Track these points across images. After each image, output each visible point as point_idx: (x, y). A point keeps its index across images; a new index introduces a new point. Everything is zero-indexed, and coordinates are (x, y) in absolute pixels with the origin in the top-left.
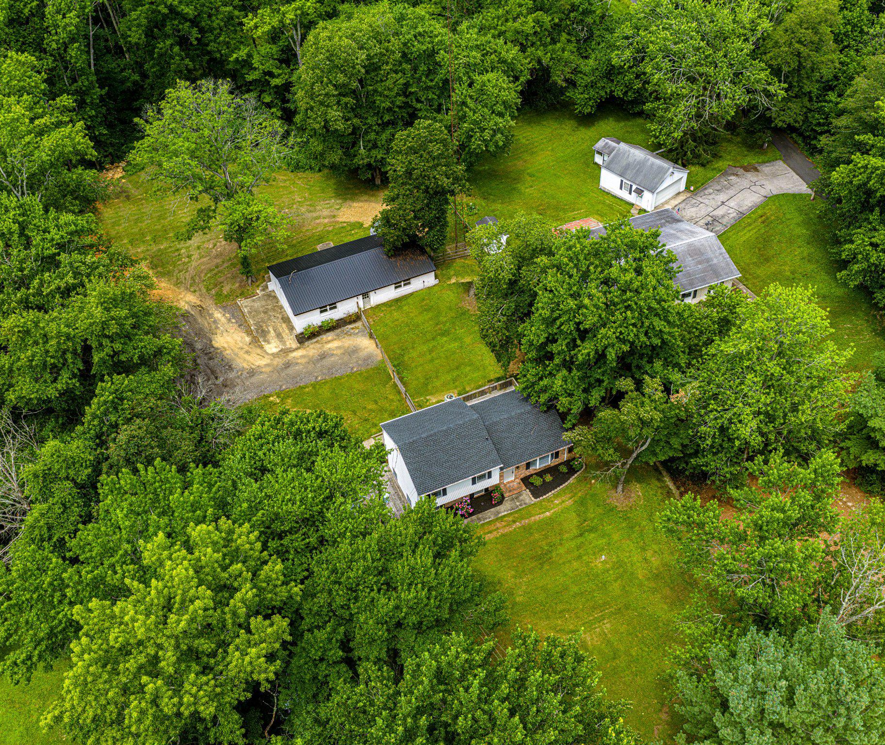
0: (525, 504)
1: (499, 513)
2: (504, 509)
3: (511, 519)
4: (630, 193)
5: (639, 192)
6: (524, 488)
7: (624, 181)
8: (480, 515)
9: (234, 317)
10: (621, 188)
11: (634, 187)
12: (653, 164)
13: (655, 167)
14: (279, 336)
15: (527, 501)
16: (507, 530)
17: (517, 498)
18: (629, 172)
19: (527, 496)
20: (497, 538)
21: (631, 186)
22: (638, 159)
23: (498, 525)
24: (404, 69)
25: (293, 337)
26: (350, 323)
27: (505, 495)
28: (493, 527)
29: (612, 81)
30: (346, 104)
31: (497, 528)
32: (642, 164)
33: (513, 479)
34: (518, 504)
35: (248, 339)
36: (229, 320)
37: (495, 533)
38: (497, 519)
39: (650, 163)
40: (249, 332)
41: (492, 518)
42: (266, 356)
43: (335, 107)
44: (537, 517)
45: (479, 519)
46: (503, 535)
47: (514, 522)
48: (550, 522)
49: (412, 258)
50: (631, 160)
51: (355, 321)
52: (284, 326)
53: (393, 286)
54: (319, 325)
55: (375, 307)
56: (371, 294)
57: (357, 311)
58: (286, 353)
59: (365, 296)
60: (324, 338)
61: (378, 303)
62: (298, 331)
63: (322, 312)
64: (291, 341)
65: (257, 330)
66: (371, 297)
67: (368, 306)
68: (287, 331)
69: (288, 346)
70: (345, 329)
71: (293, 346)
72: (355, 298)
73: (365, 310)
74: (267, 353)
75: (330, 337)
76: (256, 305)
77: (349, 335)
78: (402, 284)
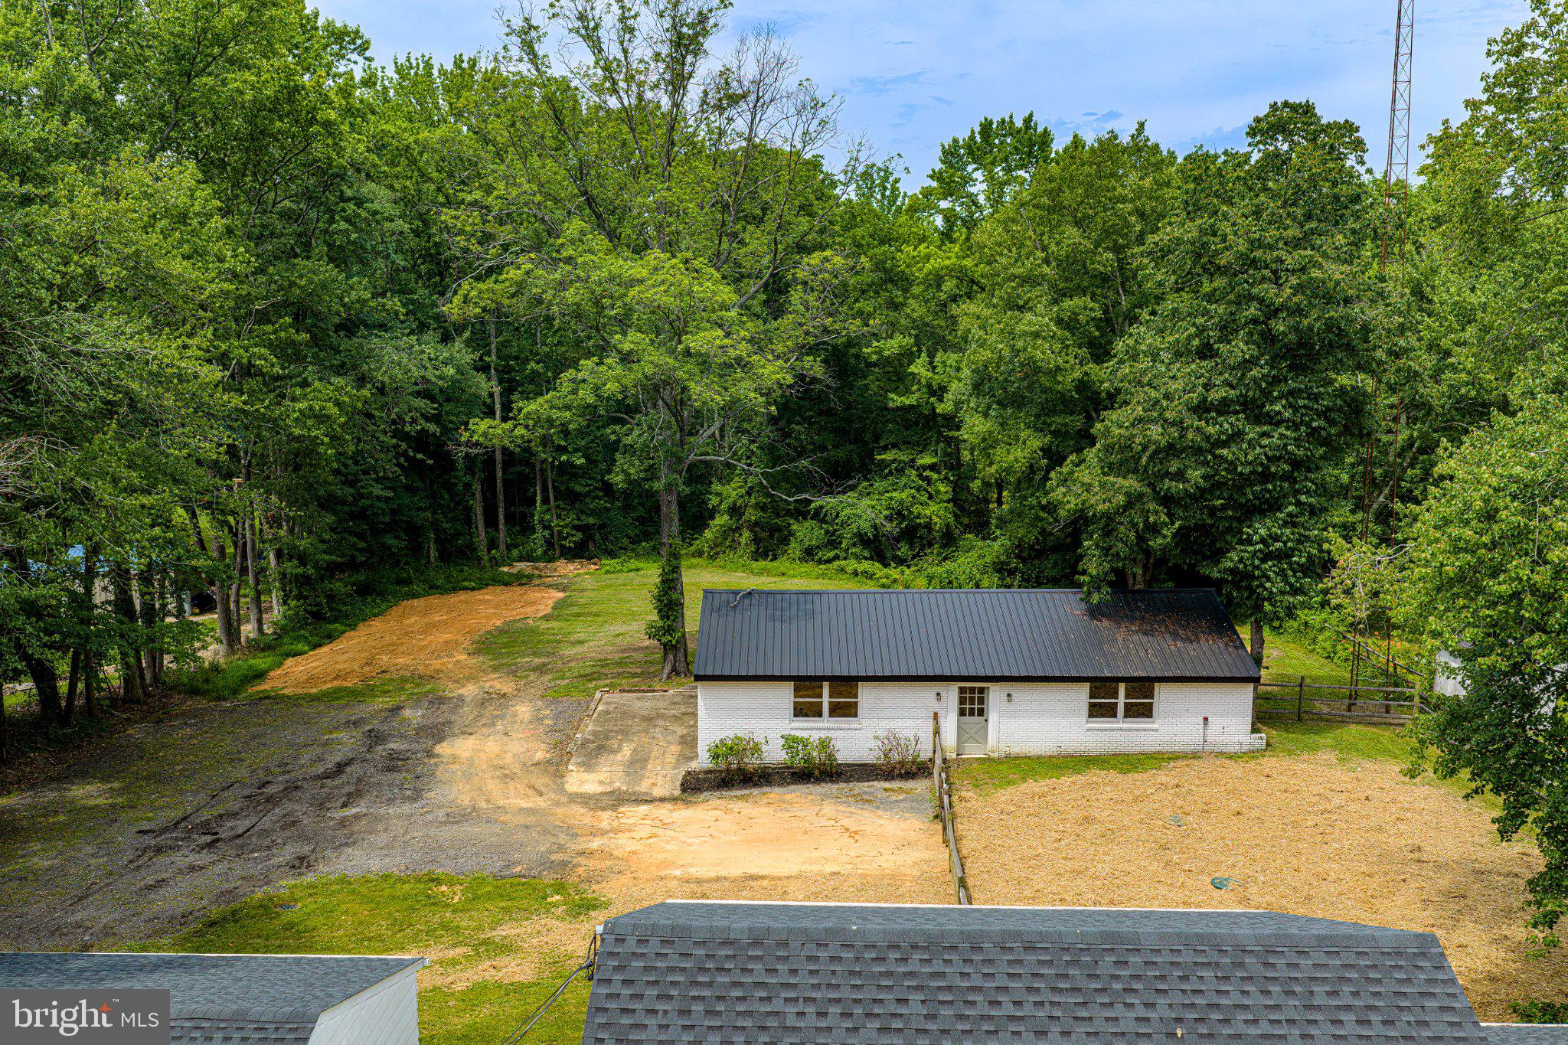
9: (555, 717)
14: (637, 763)
25: (681, 771)
26: (890, 777)
35: (541, 755)
40: (558, 745)
42: (551, 795)
51: (907, 776)
52: (674, 749)
53: (1081, 695)
54: (775, 754)
55: (999, 761)
56: (996, 694)
57: (925, 754)
58: (617, 800)
59: (973, 705)
60: (775, 793)
61: (1015, 750)
62: (703, 761)
63: (800, 711)
64: (663, 778)
65: (585, 743)
66: (993, 717)
67: (973, 752)
68: (670, 759)
69: (644, 787)
70: (864, 786)
71: (658, 792)
72: (931, 689)
73: (959, 761)
74: (562, 790)
75: (796, 794)
76: (640, 704)
77: (865, 801)
78: (1121, 700)
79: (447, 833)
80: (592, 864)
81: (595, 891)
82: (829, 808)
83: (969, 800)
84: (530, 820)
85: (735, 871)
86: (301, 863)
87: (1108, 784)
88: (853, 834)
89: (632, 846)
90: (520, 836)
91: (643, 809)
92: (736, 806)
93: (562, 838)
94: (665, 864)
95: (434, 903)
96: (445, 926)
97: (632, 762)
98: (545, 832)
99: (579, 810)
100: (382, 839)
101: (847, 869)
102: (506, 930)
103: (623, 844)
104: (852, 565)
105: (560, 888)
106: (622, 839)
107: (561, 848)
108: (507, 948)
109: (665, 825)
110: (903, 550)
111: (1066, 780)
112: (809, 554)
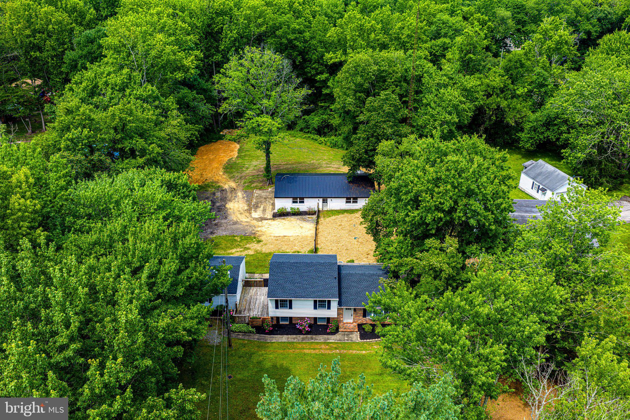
0: (351, 340)
1: (328, 339)
2: (333, 339)
3: (335, 346)
4: (538, 192)
5: (544, 190)
6: (357, 330)
7: (535, 182)
8: (314, 336)
9: (247, 197)
10: (532, 188)
11: (541, 187)
12: (559, 174)
13: (560, 176)
14: (264, 210)
15: (354, 339)
16: (327, 352)
17: (347, 335)
18: (540, 177)
19: (356, 337)
20: (316, 354)
21: (539, 186)
22: (549, 170)
23: (323, 346)
24: (402, 85)
25: (272, 213)
26: (309, 214)
27: (340, 330)
28: (318, 347)
29: (549, 129)
30: (360, 97)
31: (321, 348)
32: (550, 174)
33: (351, 321)
34: (346, 338)
35: (246, 208)
36: (244, 198)
37: (317, 351)
38: (325, 343)
39: (557, 173)
40: (249, 205)
41: (322, 341)
42: (250, 218)
43: (351, 97)
44: (354, 352)
45: (312, 338)
46: (323, 355)
47: (336, 348)
48: (361, 358)
49: (363, 187)
50: (543, 170)
51: (313, 214)
52: (271, 207)
53: (345, 200)
54: (289, 210)
55: (330, 211)
56: (329, 200)
57: (316, 209)
58: (262, 219)
59: (325, 201)
60: (289, 218)
61: (333, 209)
62: (276, 211)
63: (294, 202)
64: (269, 215)
65: (254, 205)
66: (328, 203)
67: (325, 209)
68: (270, 209)
69: (266, 216)
70: (304, 217)
71: (269, 217)
72: (317, 199)
73: (323, 211)
74: (251, 217)
75: (293, 218)
76: (263, 194)
77: (304, 220)
78: (352, 200)
79: (234, 227)
80: (259, 233)
81: (261, 238)
82: (298, 222)
83: (322, 220)
84: (247, 224)
85: (282, 235)
86: (212, 233)
87: (347, 216)
88: (302, 227)
89: (265, 229)
90: (246, 227)
91: (266, 221)
92: (283, 221)
93: (253, 228)
94: (271, 233)
95: (236, 241)
96: (238, 245)
97: (263, 210)
98: (250, 227)
99: (255, 221)
100: (223, 228)
101: (299, 235)
102: (248, 246)
103: (263, 229)
104: (312, 136)
105: (255, 238)
106: (263, 228)
107: (254, 230)
108: (249, 249)
109: (270, 225)
110: (326, 130)
111: (341, 216)
112: (301, 130)
